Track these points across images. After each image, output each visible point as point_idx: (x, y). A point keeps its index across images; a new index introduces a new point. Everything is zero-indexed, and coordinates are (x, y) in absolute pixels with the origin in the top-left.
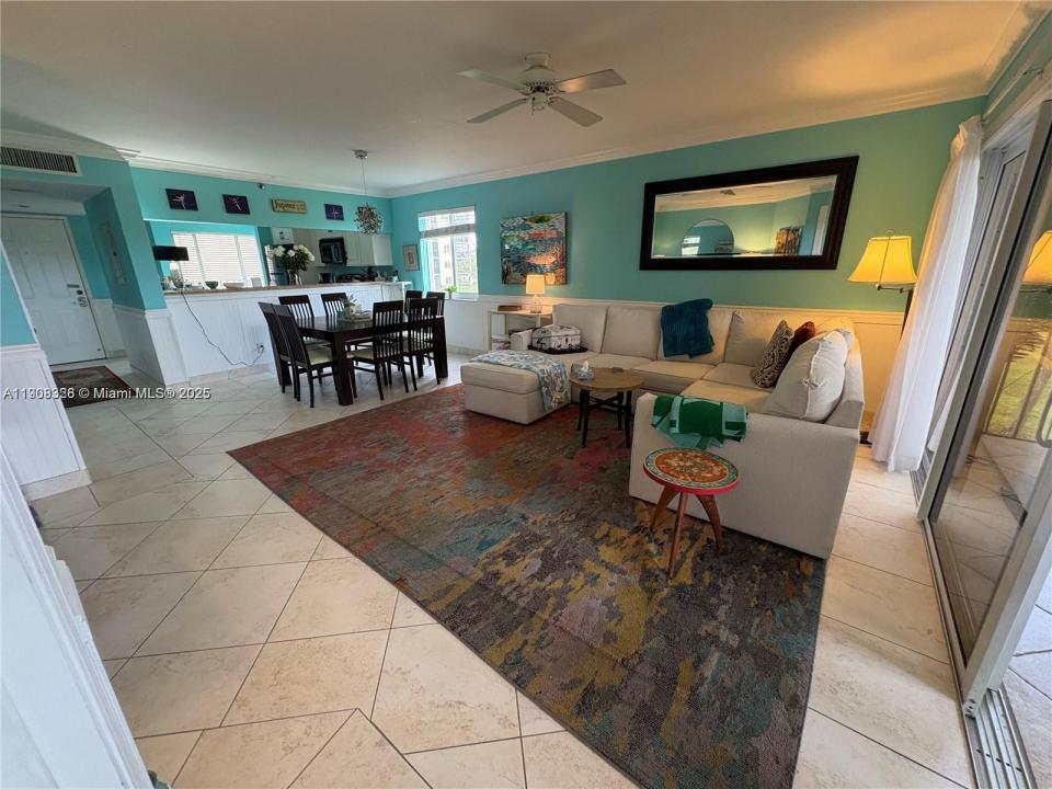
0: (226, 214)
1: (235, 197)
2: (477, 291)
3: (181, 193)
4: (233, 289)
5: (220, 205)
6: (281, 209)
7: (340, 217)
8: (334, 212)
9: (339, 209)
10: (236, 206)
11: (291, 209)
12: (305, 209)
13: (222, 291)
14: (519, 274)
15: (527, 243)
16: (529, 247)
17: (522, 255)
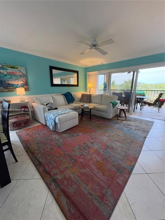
14: (3, 88)
15: (6, 75)
16: (8, 77)
17: (4, 80)
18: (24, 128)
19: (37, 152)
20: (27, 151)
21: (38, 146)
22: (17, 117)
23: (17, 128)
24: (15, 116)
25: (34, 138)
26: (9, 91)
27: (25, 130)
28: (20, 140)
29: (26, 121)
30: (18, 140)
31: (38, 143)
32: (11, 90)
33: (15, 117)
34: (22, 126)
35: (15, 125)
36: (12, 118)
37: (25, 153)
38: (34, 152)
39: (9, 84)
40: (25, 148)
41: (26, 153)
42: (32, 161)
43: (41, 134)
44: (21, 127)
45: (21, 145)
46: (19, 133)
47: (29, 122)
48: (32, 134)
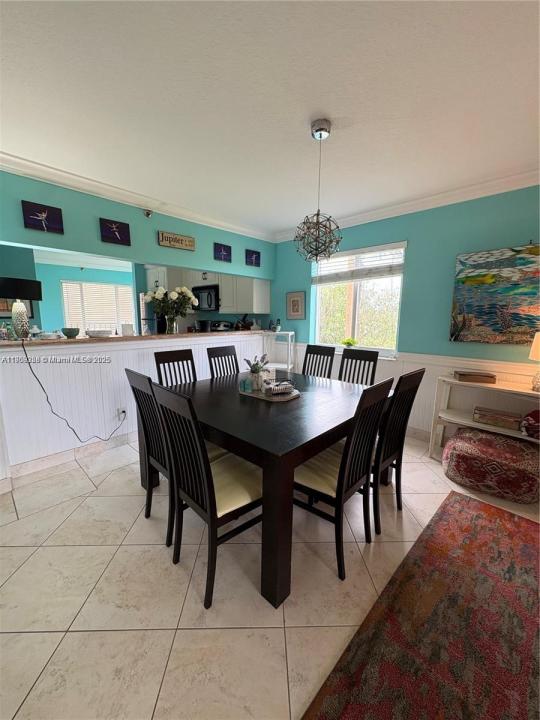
0: (100, 242)
1: (115, 223)
2: (394, 348)
3: (42, 208)
4: (96, 338)
5: (95, 231)
6: (167, 243)
7: (228, 259)
8: (222, 252)
9: (228, 249)
10: (115, 233)
11: (177, 245)
12: (193, 246)
13: (83, 342)
14: (490, 329)
15: (516, 285)
16: (521, 290)
17: (500, 304)
18: (493, 495)
19: (406, 628)
20: (391, 582)
21: (435, 613)
22: (489, 444)
23: (467, 480)
24: (484, 436)
25: (471, 564)
26: (508, 342)
27: (486, 508)
28: (428, 527)
29: (513, 476)
30: (426, 520)
31: (453, 600)
32: (517, 338)
33: (480, 440)
34: (489, 487)
35: (463, 466)
36: (470, 439)
37: (381, 584)
38: (400, 611)
39: (516, 316)
40: (403, 565)
41: (385, 582)
42: (359, 633)
43: (518, 581)
44: (483, 488)
45: (408, 547)
46: (456, 502)
47: (525, 485)
48: (485, 544)
